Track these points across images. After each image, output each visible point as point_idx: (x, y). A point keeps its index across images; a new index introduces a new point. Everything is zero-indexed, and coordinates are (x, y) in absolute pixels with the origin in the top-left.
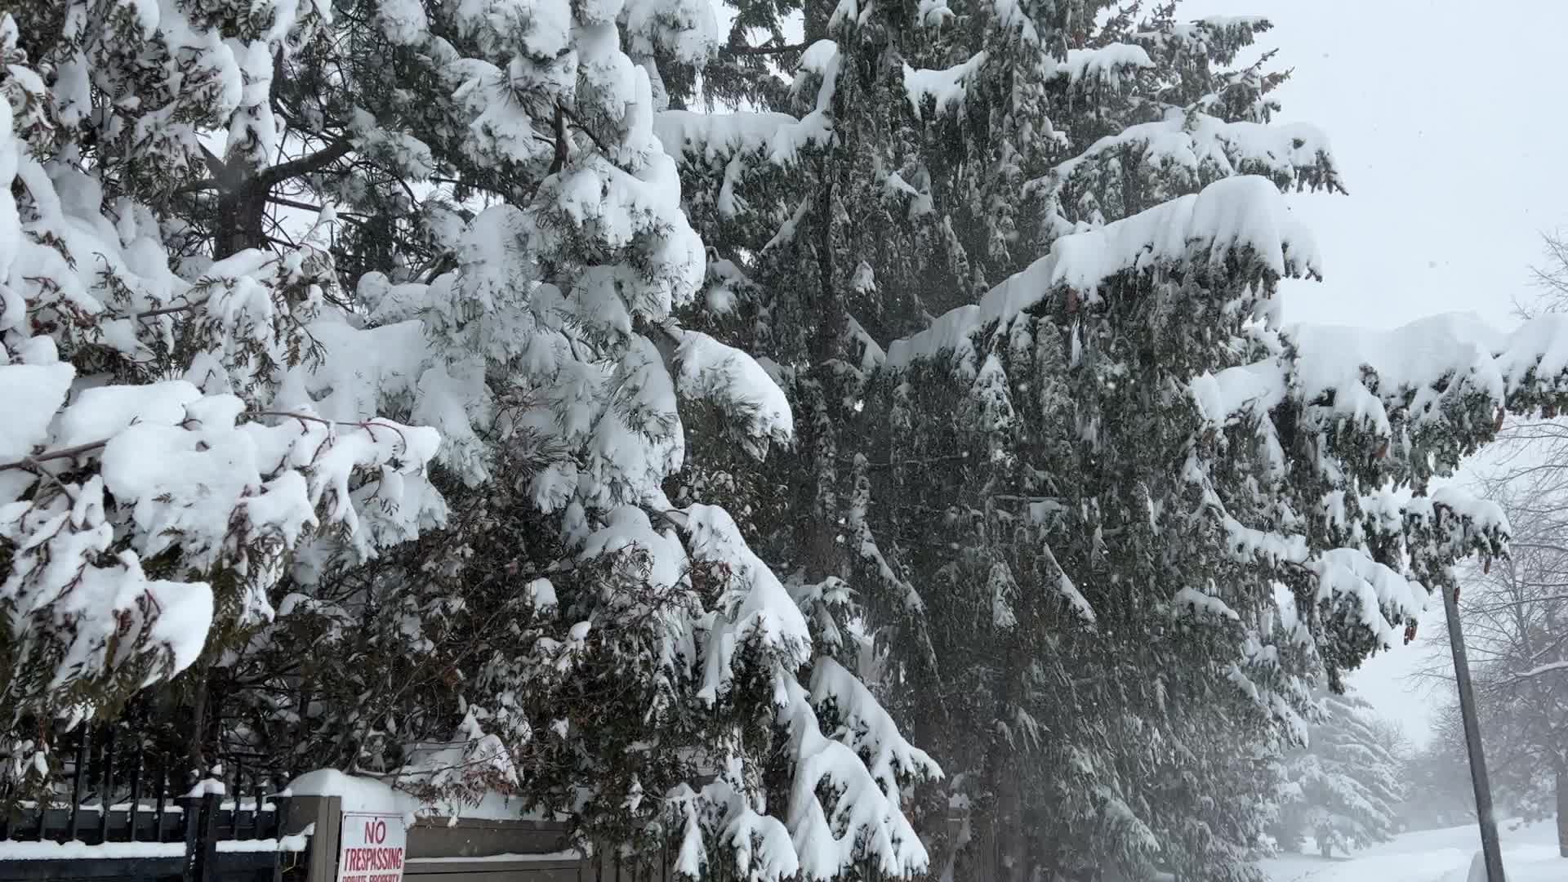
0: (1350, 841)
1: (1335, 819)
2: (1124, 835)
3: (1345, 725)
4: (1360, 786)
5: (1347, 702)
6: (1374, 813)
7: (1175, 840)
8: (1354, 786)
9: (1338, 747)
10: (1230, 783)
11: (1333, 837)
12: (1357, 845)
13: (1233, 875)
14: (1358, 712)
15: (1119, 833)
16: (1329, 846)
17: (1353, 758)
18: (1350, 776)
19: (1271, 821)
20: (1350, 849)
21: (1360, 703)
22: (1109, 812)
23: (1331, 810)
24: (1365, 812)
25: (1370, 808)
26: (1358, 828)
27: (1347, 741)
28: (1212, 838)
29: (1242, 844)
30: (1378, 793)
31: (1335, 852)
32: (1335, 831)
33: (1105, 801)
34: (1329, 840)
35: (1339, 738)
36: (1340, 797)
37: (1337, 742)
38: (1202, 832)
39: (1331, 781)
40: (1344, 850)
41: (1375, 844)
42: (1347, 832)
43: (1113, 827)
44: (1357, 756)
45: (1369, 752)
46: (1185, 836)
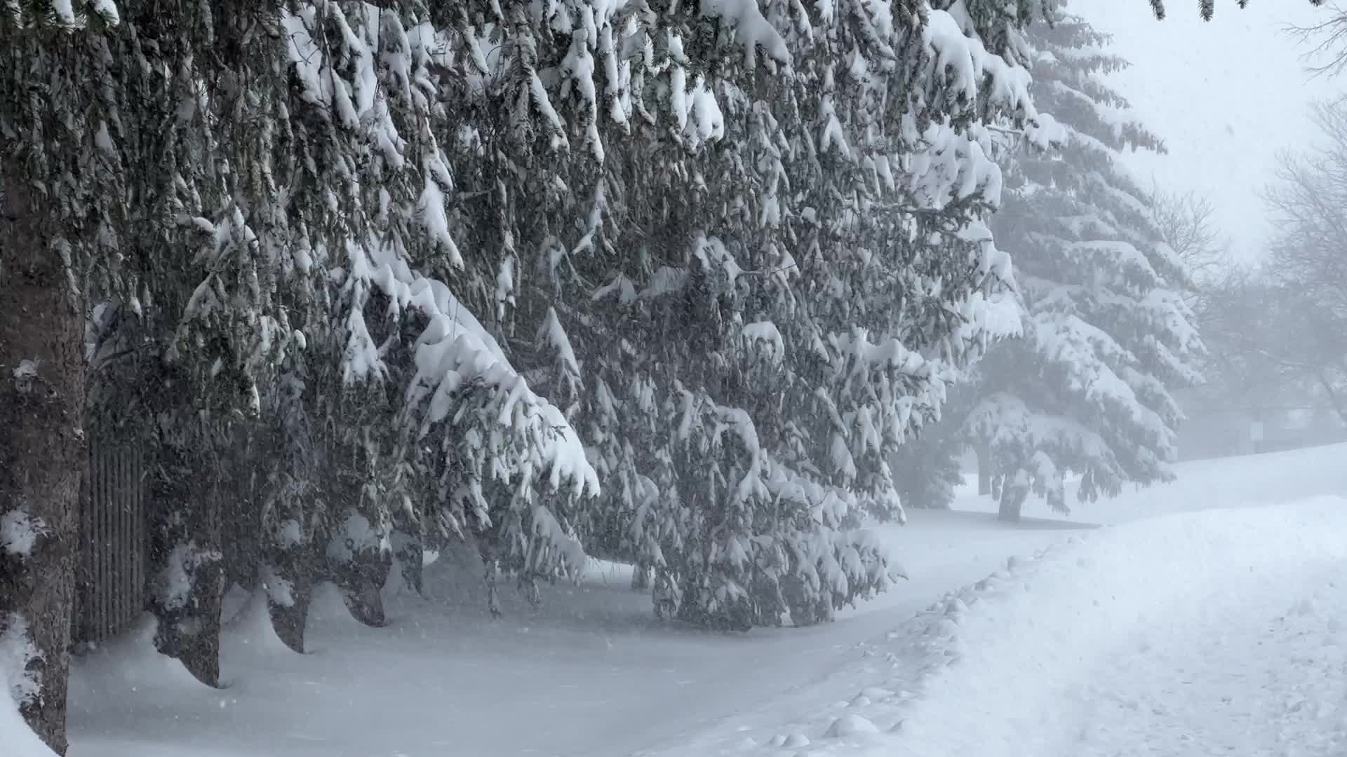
0: (1072, 479)
1: (1042, 427)
2: (473, 438)
3: (1091, 194)
4: (1110, 345)
5: (1105, 133)
6: (1139, 414)
7: (647, 466)
8: (1098, 346)
9: (1068, 247)
10: (839, 287)
11: (1032, 469)
12: (1086, 492)
13: (806, 564)
14: (1129, 162)
15: (458, 433)
16: (1021, 493)
17: (1100, 275)
18: (1092, 319)
19: (929, 412)
20: (1070, 499)
21: (1137, 137)
22: (428, 356)
23: (1035, 402)
24: (1115, 411)
25: (1130, 400)
26: (1095, 446)
27: (1090, 233)
28: (761, 458)
29: (838, 480)
30: (1148, 362)
31: (1034, 506)
32: (1040, 456)
33: (417, 321)
34: (1021, 478)
35: (1075, 225)
36: (1059, 371)
37: (1066, 233)
38: (732, 442)
39: (1046, 333)
40: (1057, 502)
41: (1128, 487)
42: (1067, 458)
43: (438, 411)
44: (1112, 271)
45: (1144, 263)
46: (679, 459)
